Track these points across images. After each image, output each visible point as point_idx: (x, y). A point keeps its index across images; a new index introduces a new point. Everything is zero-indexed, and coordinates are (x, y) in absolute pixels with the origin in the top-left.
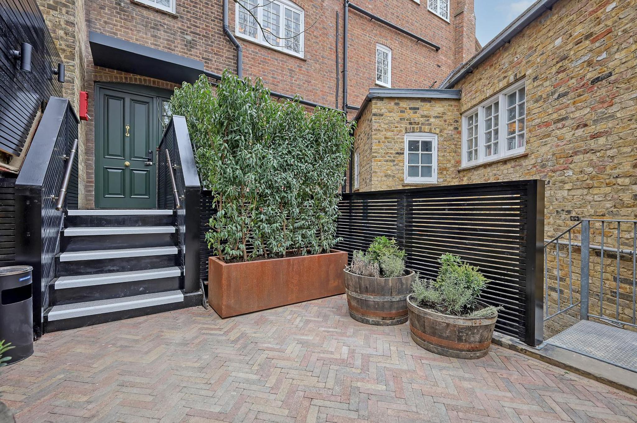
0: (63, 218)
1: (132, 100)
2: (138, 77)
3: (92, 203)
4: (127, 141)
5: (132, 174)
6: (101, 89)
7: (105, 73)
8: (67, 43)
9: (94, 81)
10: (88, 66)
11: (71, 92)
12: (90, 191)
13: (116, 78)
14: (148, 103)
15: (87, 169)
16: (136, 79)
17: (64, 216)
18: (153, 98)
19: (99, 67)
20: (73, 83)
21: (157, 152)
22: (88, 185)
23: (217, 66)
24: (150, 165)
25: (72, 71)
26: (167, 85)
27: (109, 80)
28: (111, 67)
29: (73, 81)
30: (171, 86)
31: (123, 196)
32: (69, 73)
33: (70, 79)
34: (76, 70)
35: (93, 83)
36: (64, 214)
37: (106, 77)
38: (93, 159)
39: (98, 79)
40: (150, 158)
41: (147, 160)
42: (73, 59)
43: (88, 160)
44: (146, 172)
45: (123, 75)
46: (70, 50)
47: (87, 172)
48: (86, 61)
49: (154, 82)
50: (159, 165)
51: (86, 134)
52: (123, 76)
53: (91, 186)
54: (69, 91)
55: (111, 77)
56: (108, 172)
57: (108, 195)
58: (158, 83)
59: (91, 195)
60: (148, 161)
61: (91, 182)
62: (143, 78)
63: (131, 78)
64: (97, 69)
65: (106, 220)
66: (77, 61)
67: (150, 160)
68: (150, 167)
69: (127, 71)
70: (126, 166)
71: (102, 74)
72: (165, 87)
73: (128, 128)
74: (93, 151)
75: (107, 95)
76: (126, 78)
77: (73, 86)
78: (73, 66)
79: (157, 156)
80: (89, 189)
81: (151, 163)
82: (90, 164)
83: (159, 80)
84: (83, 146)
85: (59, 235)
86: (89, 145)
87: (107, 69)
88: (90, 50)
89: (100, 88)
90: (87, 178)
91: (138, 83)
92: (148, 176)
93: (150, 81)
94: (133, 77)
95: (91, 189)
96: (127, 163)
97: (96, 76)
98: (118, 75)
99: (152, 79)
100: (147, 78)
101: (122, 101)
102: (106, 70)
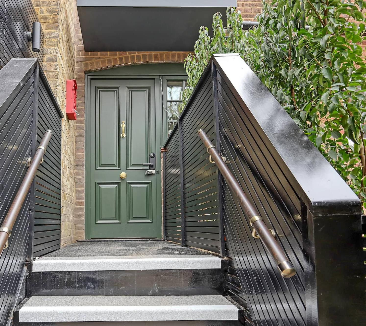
0: (23, 279)
1: (129, 88)
2: (135, 55)
3: (82, 233)
4: (123, 143)
5: (129, 190)
6: (92, 81)
7: (96, 59)
8: (49, 8)
9: (85, 71)
10: (78, 54)
11: (53, 74)
12: (80, 216)
13: (109, 61)
14: (148, 88)
15: (76, 187)
16: (133, 58)
17: (25, 273)
18: (154, 79)
19: (90, 52)
20: (56, 61)
21: (162, 154)
22: (78, 208)
23: (246, 11)
24: (151, 174)
25: (54, 45)
26: (173, 56)
27: (101, 66)
28: (104, 49)
29: (56, 58)
30: (179, 56)
31: (118, 221)
32: (51, 47)
33: (52, 56)
34: (61, 45)
35: (83, 74)
36: (25, 268)
37: (97, 63)
38: (83, 173)
39: (89, 68)
40: (152, 164)
41: (148, 168)
42: (56, 28)
43: (78, 174)
44: (147, 185)
45: (118, 55)
46: (52, 16)
47: (76, 190)
48: (76, 49)
49: (156, 57)
50: (165, 173)
51: (76, 141)
52: (117, 57)
53: (81, 209)
54: (51, 74)
55: (103, 62)
56: (101, 188)
57: (100, 220)
58: (160, 57)
59: (80, 222)
60: (150, 169)
61: (80, 204)
62: (141, 54)
63: (127, 58)
64: (88, 55)
65: (94, 281)
66: (61, 32)
67: (152, 166)
68: (153, 178)
69: (122, 49)
70: (122, 179)
71: (93, 61)
72: (171, 60)
73: (123, 126)
74: (83, 162)
75: (99, 88)
76: (121, 59)
77: (56, 65)
78: (56, 37)
79: (162, 160)
80: (79, 213)
81: (154, 172)
82: (80, 179)
83: (162, 52)
84: (72, 156)
85: (11, 318)
86: (79, 155)
87: (99, 53)
88: (80, 34)
89: (91, 79)
90: (77, 199)
91: (136, 62)
92: (149, 191)
93: (150, 55)
94: (129, 55)
95: (81, 213)
96: (123, 174)
97: (86, 64)
98: (111, 58)
99: (153, 53)
100: (147, 53)
101: (116, 92)
102: (97, 55)
